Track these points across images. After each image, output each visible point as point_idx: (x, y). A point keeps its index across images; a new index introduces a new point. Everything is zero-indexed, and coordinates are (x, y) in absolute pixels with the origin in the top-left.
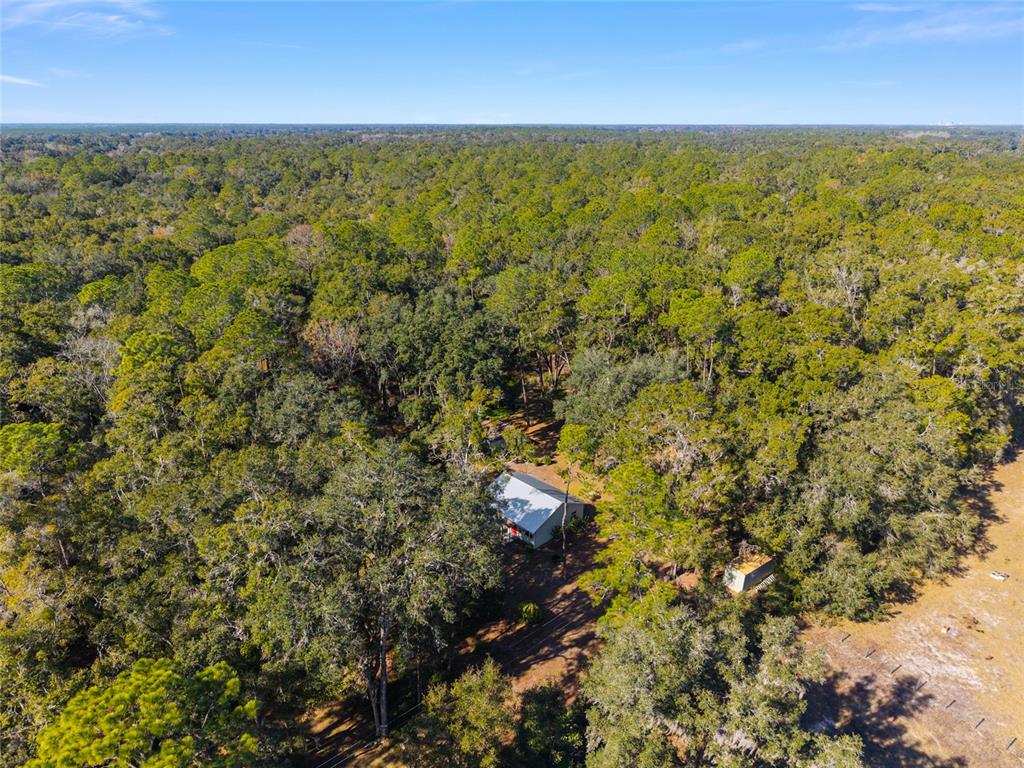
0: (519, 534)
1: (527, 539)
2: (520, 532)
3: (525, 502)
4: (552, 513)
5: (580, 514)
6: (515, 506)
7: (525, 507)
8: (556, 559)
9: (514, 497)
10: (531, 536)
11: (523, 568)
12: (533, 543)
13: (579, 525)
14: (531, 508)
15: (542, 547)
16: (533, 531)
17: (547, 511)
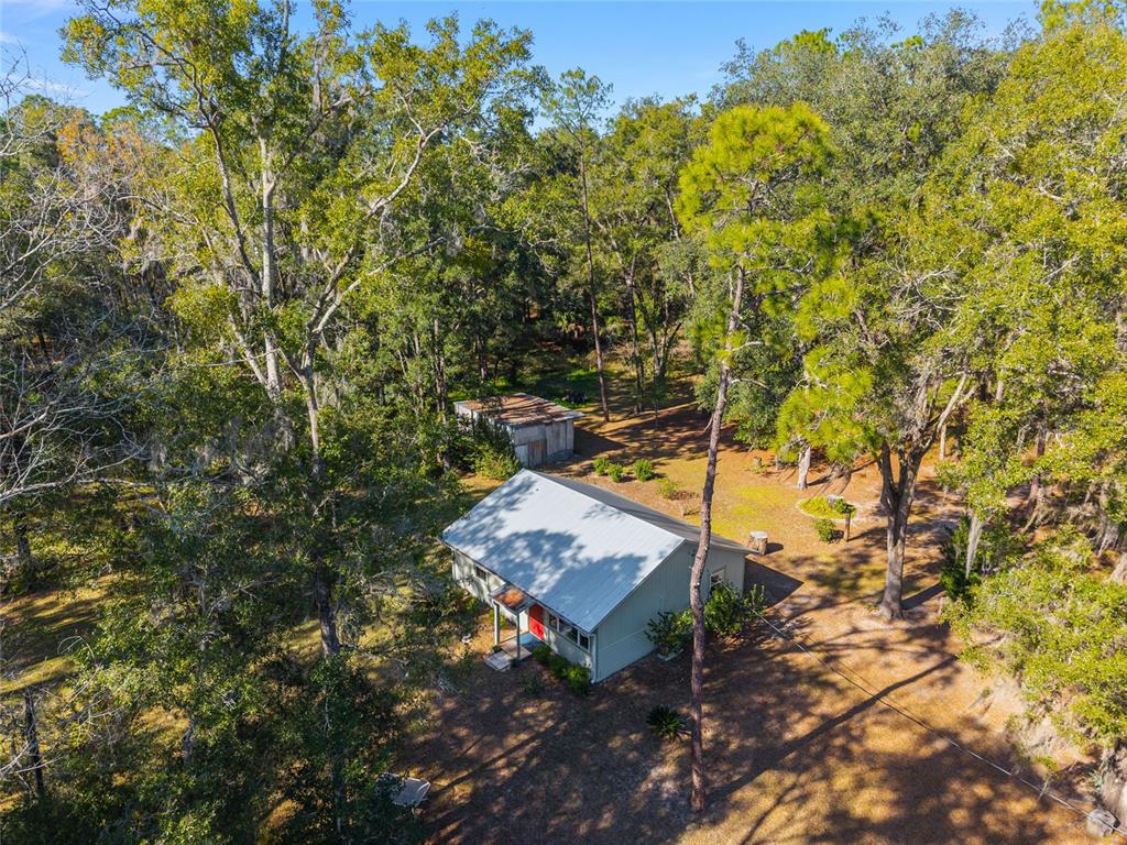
0: (549, 636)
1: (571, 650)
2: (552, 627)
3: (563, 540)
4: (648, 569)
5: (735, 577)
6: (536, 550)
7: (567, 554)
8: (661, 722)
9: (536, 527)
10: (585, 642)
11: (552, 750)
12: (588, 661)
13: (732, 611)
14: (581, 556)
15: (616, 678)
16: (587, 624)
17: (633, 562)
